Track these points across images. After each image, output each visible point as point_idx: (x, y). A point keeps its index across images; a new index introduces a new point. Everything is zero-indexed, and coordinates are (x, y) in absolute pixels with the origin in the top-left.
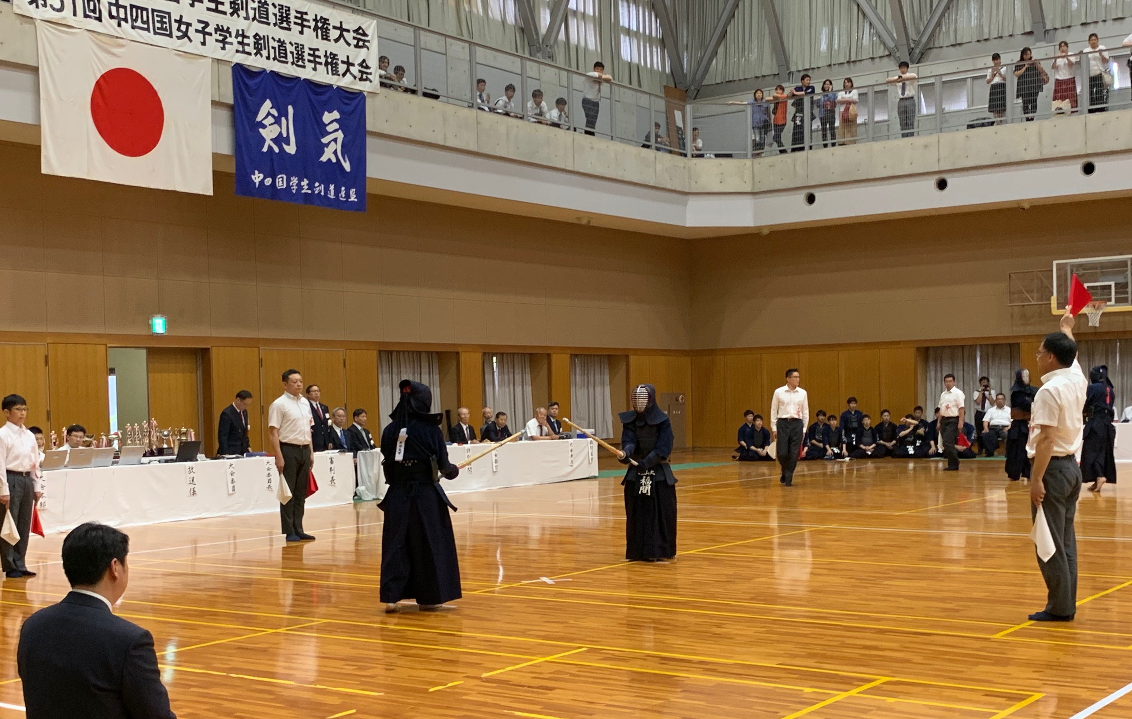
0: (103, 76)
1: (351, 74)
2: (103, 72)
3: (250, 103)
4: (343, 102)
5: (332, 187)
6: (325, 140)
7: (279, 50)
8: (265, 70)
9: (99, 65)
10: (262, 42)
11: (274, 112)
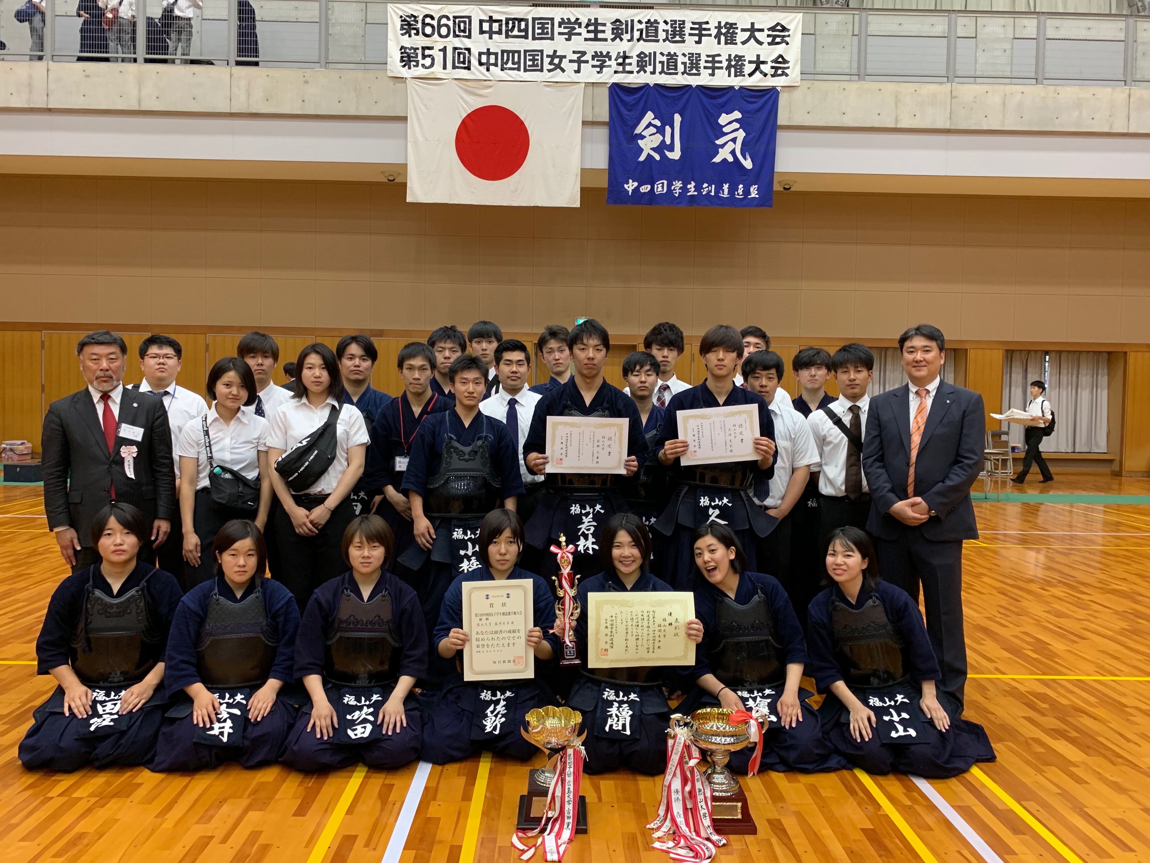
0: (469, 116)
1: (761, 72)
2: (470, 111)
3: (627, 117)
4: (746, 101)
5: (726, 187)
6: (719, 142)
7: (668, 63)
8: (648, 84)
9: (465, 106)
10: (647, 59)
11: (658, 123)
